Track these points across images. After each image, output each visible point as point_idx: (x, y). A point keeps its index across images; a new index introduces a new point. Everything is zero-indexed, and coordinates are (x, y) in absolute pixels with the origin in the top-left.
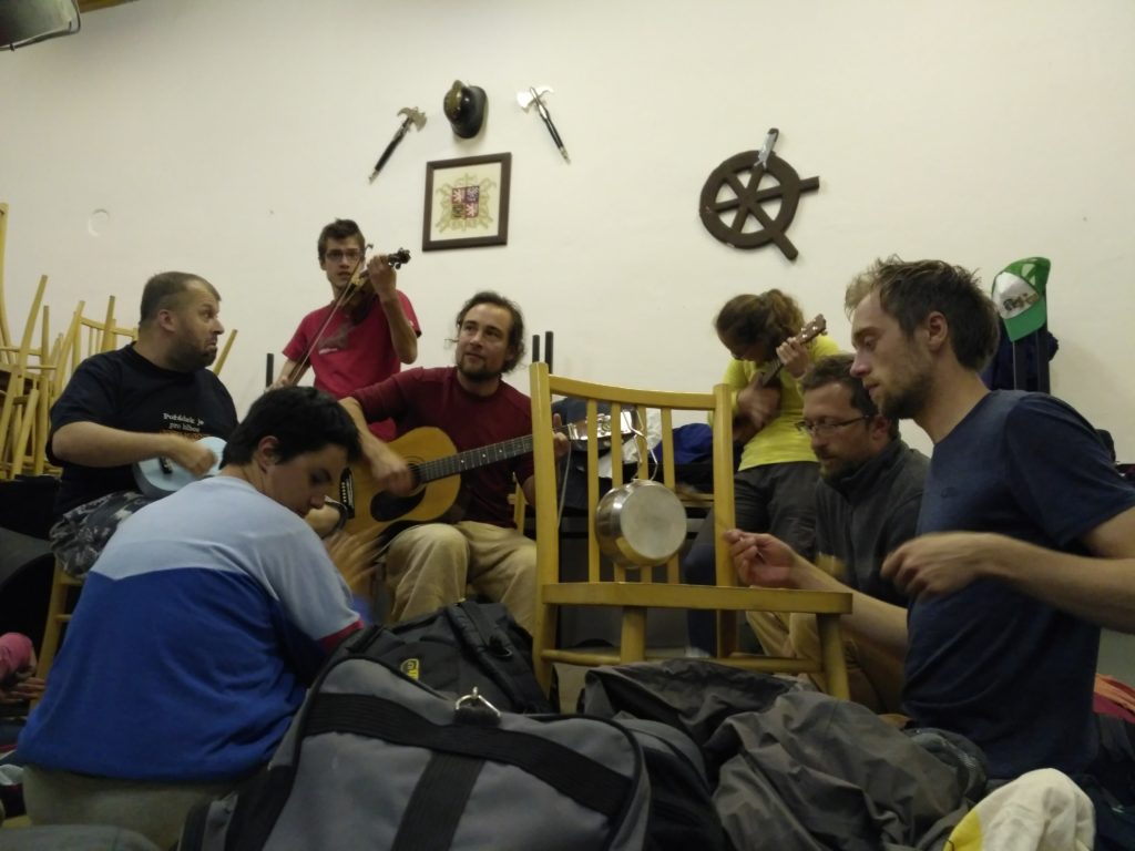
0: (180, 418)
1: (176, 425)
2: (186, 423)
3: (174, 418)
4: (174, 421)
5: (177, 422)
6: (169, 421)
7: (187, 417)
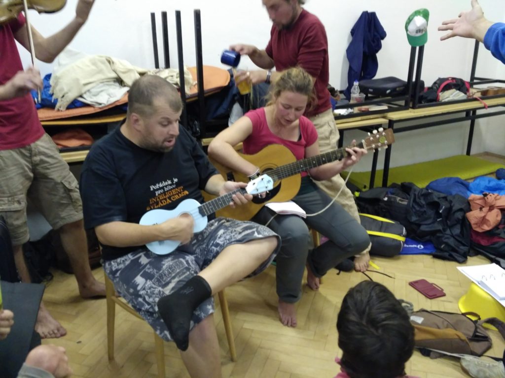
0: (161, 185)
1: (160, 192)
2: (166, 186)
3: (157, 186)
4: (157, 190)
5: (160, 188)
6: (155, 190)
7: (165, 181)
